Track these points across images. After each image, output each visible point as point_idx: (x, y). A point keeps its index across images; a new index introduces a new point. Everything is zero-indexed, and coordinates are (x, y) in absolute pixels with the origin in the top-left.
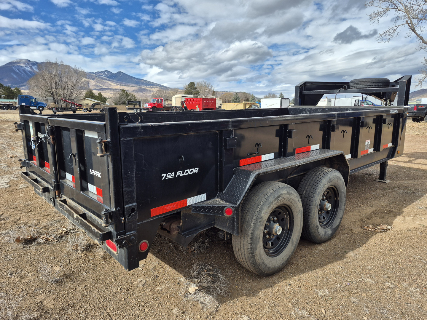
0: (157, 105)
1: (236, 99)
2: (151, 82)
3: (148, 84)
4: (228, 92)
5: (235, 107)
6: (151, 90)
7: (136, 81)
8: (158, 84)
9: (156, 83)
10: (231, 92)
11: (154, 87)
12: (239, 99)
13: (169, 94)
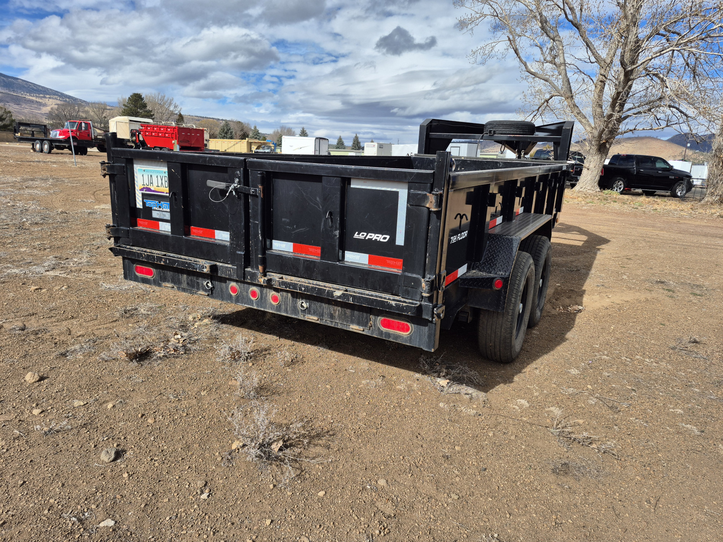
0: (78, 134)
1: (226, 133)
2: (40, 86)
3: (33, 89)
4: (203, 117)
5: (230, 147)
6: (39, 102)
7: (4, 81)
8: (57, 92)
9: (51, 90)
10: (210, 118)
11: (48, 96)
12: (231, 133)
13: (87, 112)
